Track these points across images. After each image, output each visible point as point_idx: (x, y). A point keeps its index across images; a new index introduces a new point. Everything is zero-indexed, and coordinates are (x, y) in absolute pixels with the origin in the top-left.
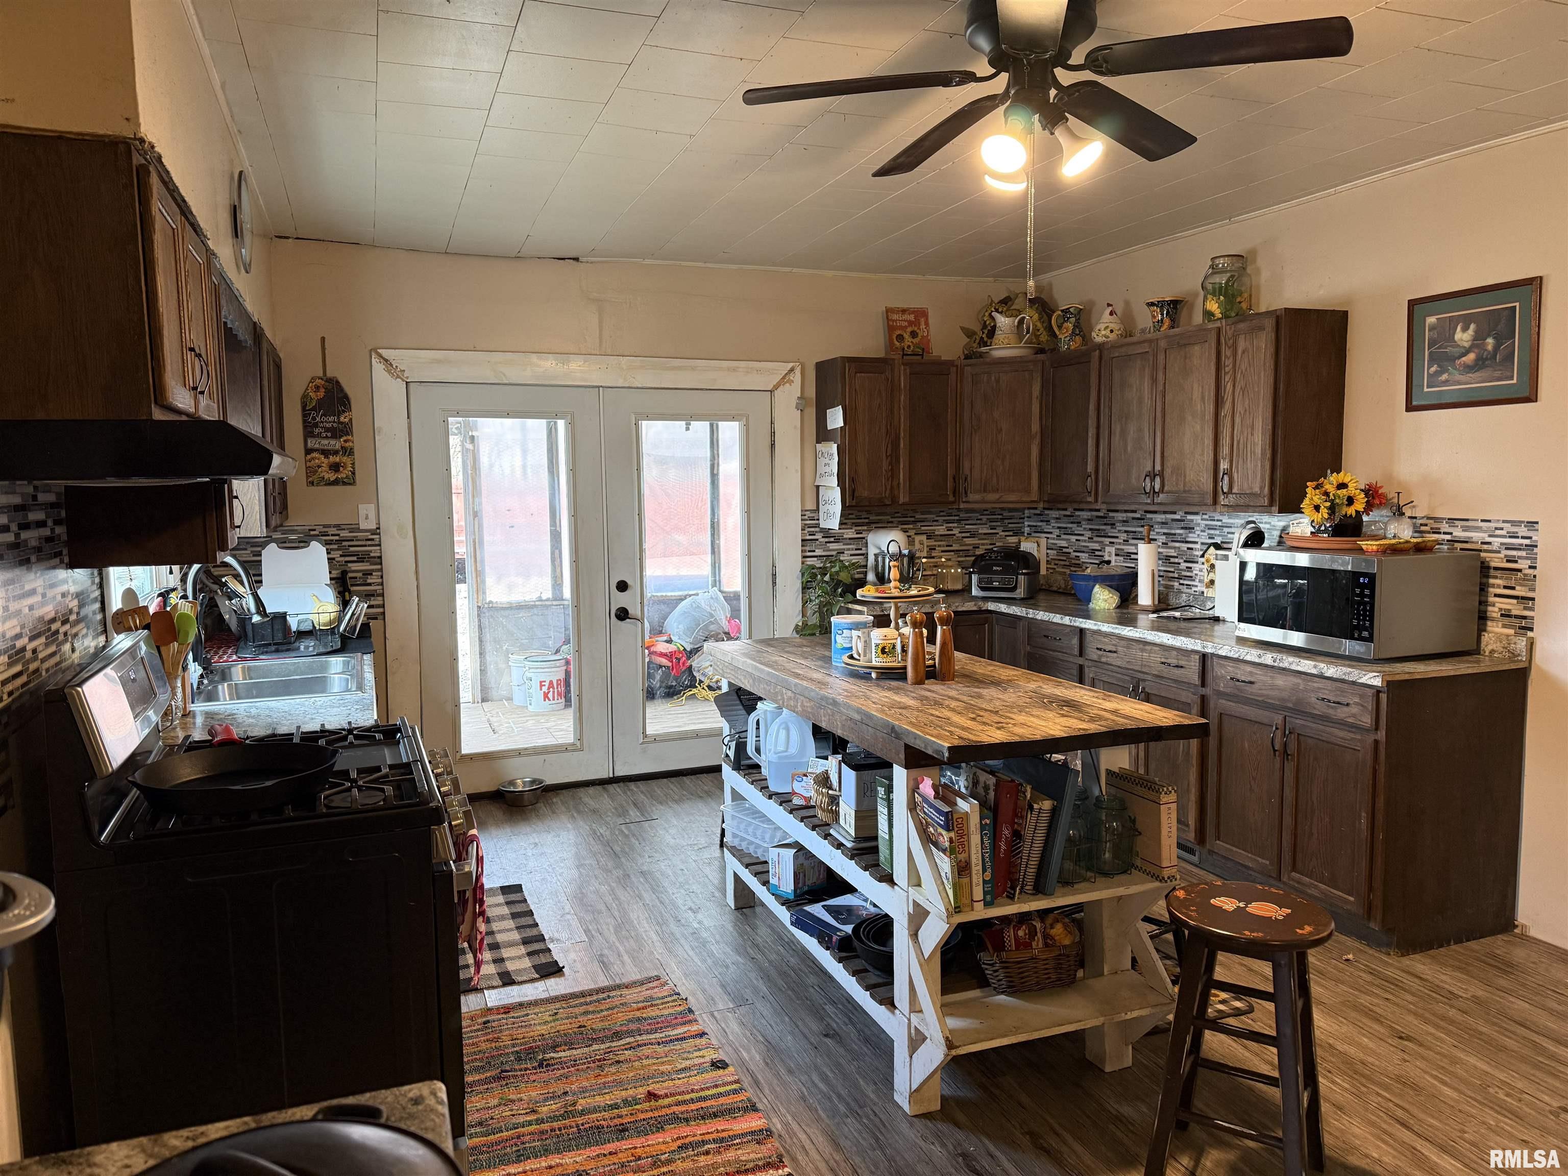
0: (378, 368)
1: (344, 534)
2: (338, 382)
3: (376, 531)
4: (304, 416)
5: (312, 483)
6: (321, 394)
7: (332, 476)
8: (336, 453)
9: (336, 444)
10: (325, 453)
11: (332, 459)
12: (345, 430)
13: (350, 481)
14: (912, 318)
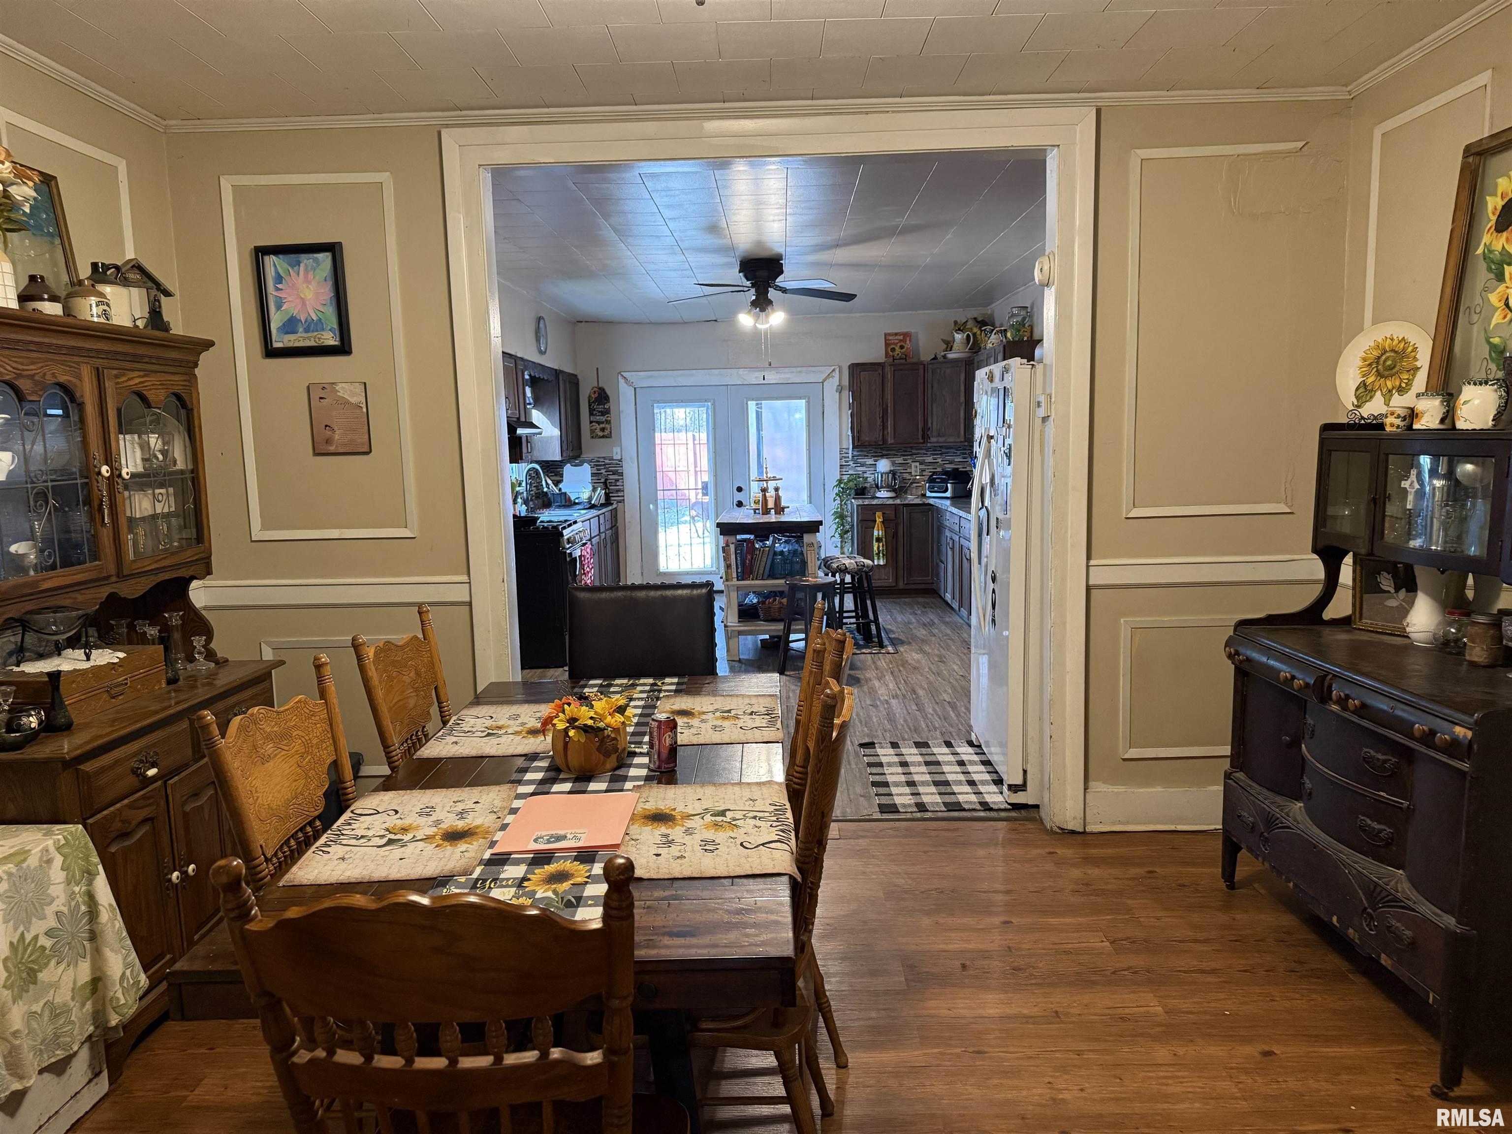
0: (622, 381)
1: (607, 461)
2: (604, 390)
3: (620, 460)
4: (590, 405)
5: (592, 437)
6: (596, 395)
7: (601, 434)
8: (603, 423)
9: (603, 419)
10: (599, 423)
11: (602, 426)
12: (607, 412)
13: (609, 436)
14: (901, 337)
